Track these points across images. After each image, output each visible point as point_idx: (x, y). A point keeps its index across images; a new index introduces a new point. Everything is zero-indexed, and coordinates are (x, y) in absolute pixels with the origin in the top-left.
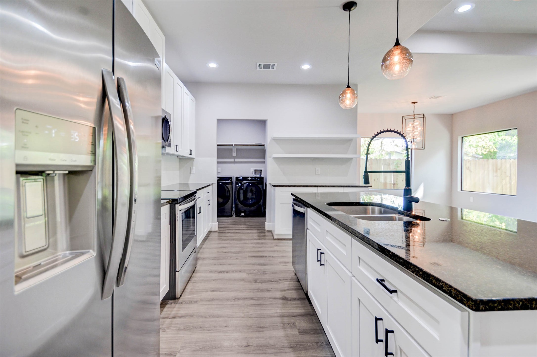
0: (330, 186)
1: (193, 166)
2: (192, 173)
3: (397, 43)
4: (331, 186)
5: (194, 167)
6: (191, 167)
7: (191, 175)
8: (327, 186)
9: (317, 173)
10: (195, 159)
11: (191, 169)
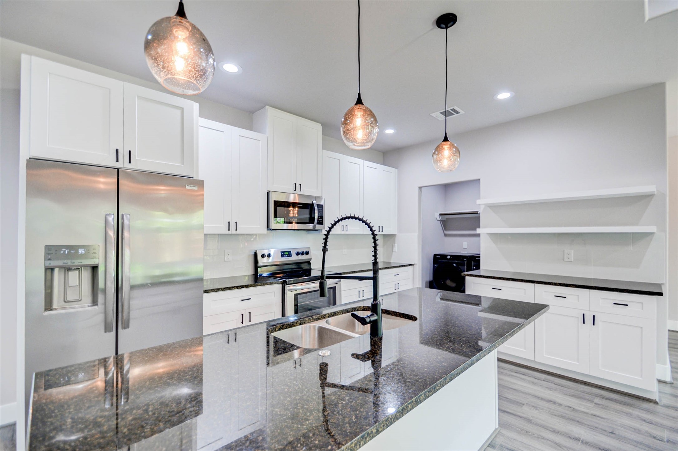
0: (559, 283)
1: (395, 243)
2: (394, 251)
3: (359, 102)
4: (561, 285)
5: (396, 245)
6: (394, 244)
7: (394, 253)
8: (552, 283)
9: (566, 259)
10: (397, 236)
11: (393, 247)
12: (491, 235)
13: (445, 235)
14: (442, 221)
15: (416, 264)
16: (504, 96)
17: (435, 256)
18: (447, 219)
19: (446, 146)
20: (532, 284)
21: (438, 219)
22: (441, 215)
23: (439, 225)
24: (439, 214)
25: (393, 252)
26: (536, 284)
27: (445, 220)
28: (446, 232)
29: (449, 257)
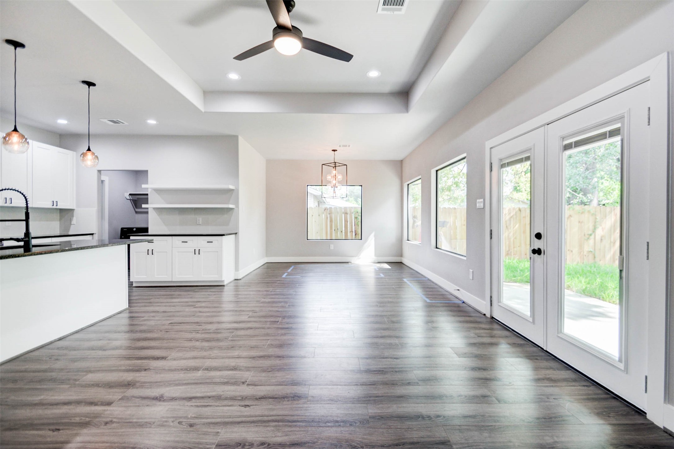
1: (73, 216)
4: (185, 235)
5: (74, 218)
6: (72, 218)
8: (181, 235)
9: (198, 223)
10: (75, 210)
11: (71, 220)
12: (154, 208)
13: (136, 212)
14: (132, 200)
15: (96, 234)
16: (152, 122)
17: (122, 229)
18: (138, 198)
19: (89, 154)
20: (171, 237)
21: (128, 198)
22: (130, 195)
23: (129, 204)
24: (128, 194)
25: (71, 224)
26: (173, 237)
27: (136, 199)
28: (137, 210)
29: (135, 229)
